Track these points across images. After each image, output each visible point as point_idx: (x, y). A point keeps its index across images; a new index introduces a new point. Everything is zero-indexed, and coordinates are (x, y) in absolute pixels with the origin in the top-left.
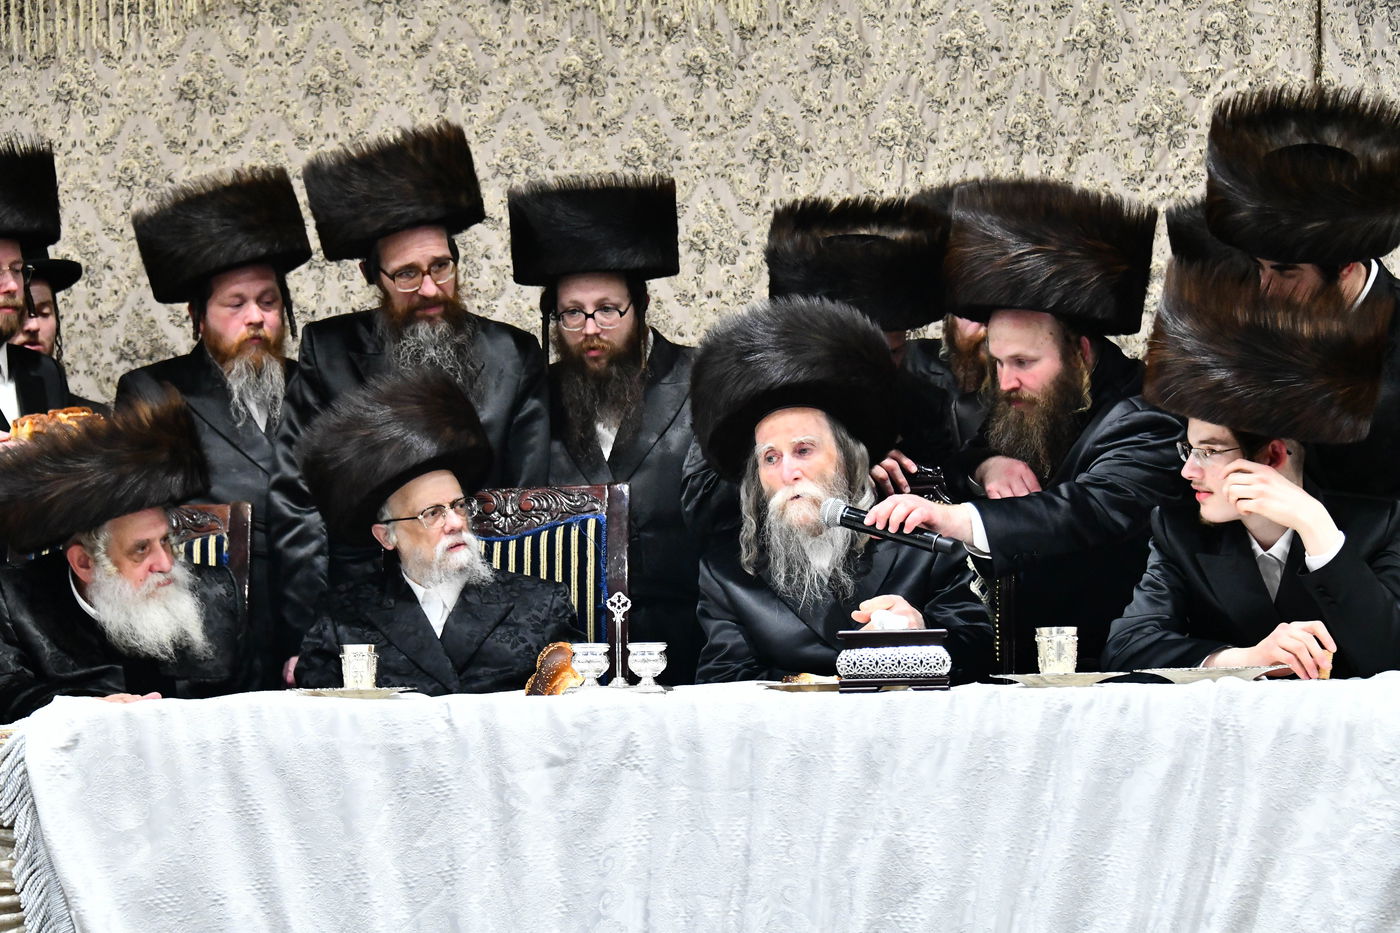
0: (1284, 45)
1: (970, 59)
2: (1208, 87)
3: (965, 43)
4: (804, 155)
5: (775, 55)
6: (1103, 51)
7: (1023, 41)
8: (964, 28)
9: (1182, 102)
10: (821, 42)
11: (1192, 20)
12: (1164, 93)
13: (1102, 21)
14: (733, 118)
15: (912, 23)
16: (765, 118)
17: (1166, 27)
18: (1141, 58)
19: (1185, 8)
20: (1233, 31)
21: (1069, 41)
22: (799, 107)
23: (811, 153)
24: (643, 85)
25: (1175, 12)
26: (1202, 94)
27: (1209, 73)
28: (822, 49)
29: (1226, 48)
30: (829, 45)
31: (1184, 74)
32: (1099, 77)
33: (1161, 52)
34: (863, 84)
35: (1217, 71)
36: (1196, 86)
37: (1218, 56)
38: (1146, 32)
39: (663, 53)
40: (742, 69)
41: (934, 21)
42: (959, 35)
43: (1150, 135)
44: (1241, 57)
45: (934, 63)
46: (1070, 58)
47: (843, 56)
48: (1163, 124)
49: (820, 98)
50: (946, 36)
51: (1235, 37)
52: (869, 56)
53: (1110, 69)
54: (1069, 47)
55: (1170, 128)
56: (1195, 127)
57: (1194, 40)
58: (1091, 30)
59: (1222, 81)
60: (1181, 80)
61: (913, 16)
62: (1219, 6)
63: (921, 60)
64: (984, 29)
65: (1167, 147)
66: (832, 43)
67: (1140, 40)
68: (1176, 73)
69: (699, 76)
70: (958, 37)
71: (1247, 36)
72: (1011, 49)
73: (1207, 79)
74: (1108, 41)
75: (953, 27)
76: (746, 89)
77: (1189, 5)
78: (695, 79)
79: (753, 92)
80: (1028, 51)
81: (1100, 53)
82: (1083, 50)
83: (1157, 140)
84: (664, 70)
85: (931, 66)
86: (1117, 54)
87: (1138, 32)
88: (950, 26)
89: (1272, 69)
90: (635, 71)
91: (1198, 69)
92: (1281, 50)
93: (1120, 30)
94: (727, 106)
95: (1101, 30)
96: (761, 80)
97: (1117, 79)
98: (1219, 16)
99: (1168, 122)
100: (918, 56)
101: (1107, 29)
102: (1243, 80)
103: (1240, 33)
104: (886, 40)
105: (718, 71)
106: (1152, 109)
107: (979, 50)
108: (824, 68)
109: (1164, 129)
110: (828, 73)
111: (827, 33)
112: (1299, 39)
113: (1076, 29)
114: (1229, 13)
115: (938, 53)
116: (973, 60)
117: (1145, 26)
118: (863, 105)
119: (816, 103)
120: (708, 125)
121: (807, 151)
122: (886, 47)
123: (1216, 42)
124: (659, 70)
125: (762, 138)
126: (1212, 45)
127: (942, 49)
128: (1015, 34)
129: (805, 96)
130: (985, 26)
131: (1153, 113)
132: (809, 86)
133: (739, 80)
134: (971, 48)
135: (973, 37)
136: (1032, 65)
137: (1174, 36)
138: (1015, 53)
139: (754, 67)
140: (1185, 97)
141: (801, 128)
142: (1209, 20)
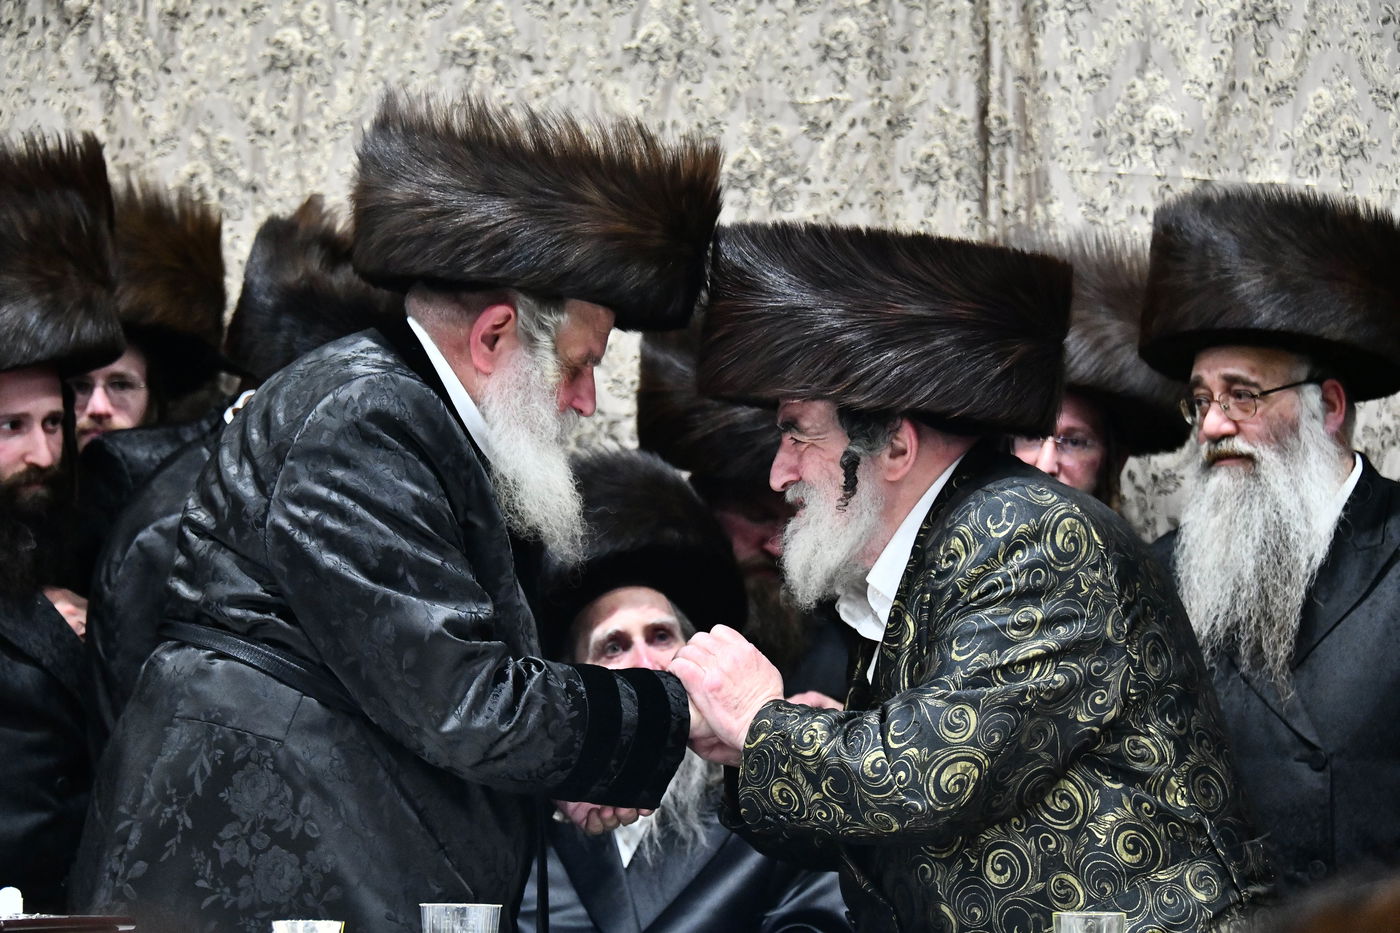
0: (940, 71)
1: (489, 71)
2: (828, 125)
3: (482, 46)
4: (249, 195)
5: (214, 53)
6: (680, 67)
7: (567, 48)
8: (482, 24)
9: (790, 145)
10: (278, 35)
11: (807, 29)
12: (765, 131)
13: (679, 23)
14: (153, 142)
15: (407, 15)
16: (197, 142)
17: (771, 37)
18: (733, 78)
19: (799, 11)
20: (866, 46)
21: (629, 49)
22: (245, 126)
23: (259, 193)
24: (33, 93)
25: (783, 16)
26: (819, 134)
27: (830, 105)
28: (279, 44)
29: (857, 69)
30: (288, 39)
31: (795, 106)
32: (673, 103)
33: (766, 72)
34: (332, 95)
35: (842, 104)
36: (812, 124)
37: (843, 80)
38: (741, 42)
39: (63, 48)
40: (168, 71)
41: (439, 13)
42: (475, 35)
43: (745, 190)
44: (875, 83)
45: (436, 72)
46: (632, 73)
47: (307, 55)
48: (762, 176)
49: (274, 114)
50: (456, 35)
51: (870, 53)
52: (343, 55)
53: (689, 92)
54: (630, 57)
55: (772, 182)
56: (808, 181)
57: (812, 56)
58: (663, 34)
59: (849, 115)
60: (790, 113)
61: (410, 6)
62: (847, 9)
63: (420, 68)
64: (510, 28)
65: (767, 209)
66: (292, 36)
67: (734, 53)
68: (783, 104)
69: (111, 82)
70: (473, 38)
71: (886, 54)
72: (548, 58)
73: (827, 113)
74: (687, 53)
75: (466, 23)
76: (172, 101)
77: (805, 7)
78: (106, 87)
79: (182, 106)
80: (572, 63)
81: (675, 68)
82: (652, 63)
83: (754, 198)
84: (65, 73)
85: (433, 77)
86: (700, 71)
87: (729, 41)
88: (464, 20)
89: (920, 104)
90: (21, 72)
91: (815, 99)
92: (934, 78)
93: (705, 39)
94: (146, 125)
95: (677, 35)
96: (194, 89)
97: (699, 107)
98: (848, 24)
99: (770, 173)
100: (414, 61)
101: (686, 35)
102: (879, 117)
103: (877, 49)
104: (370, 37)
105: (135, 74)
106: (748, 153)
107: (502, 57)
108: (280, 72)
109: (764, 183)
110: (285, 78)
111: (287, 22)
112: (959, 62)
113: (642, 33)
114: (861, 20)
115: (443, 58)
116: (494, 71)
117: (741, 34)
118: (331, 125)
119: (269, 121)
120: (123, 153)
121: (254, 189)
122: (368, 45)
123: (842, 61)
124: (56, 73)
125: (192, 172)
126: (835, 65)
127: (450, 55)
128: (555, 37)
129: (254, 112)
130: (513, 23)
131: (749, 159)
132: (260, 97)
133: (163, 89)
134: (491, 55)
135: (494, 39)
136: (578, 83)
137: (782, 51)
138: (554, 65)
139: (184, 69)
140: (796, 138)
141: (246, 156)
142: (833, 28)
